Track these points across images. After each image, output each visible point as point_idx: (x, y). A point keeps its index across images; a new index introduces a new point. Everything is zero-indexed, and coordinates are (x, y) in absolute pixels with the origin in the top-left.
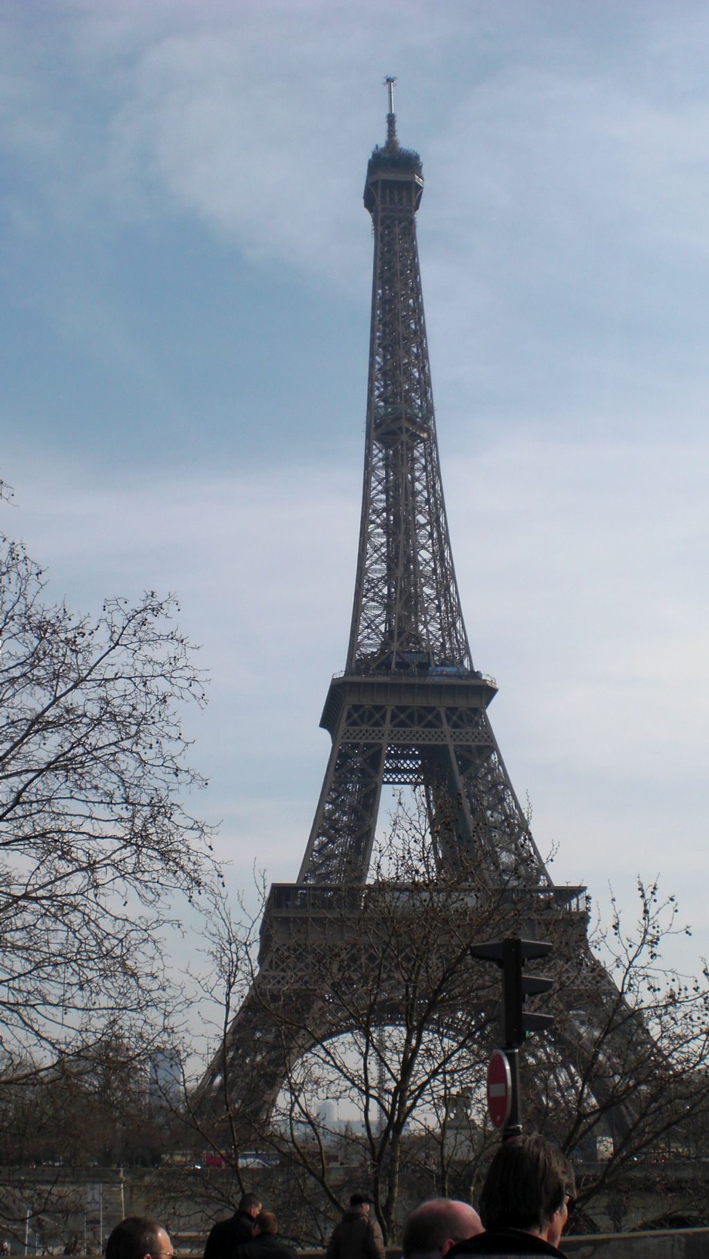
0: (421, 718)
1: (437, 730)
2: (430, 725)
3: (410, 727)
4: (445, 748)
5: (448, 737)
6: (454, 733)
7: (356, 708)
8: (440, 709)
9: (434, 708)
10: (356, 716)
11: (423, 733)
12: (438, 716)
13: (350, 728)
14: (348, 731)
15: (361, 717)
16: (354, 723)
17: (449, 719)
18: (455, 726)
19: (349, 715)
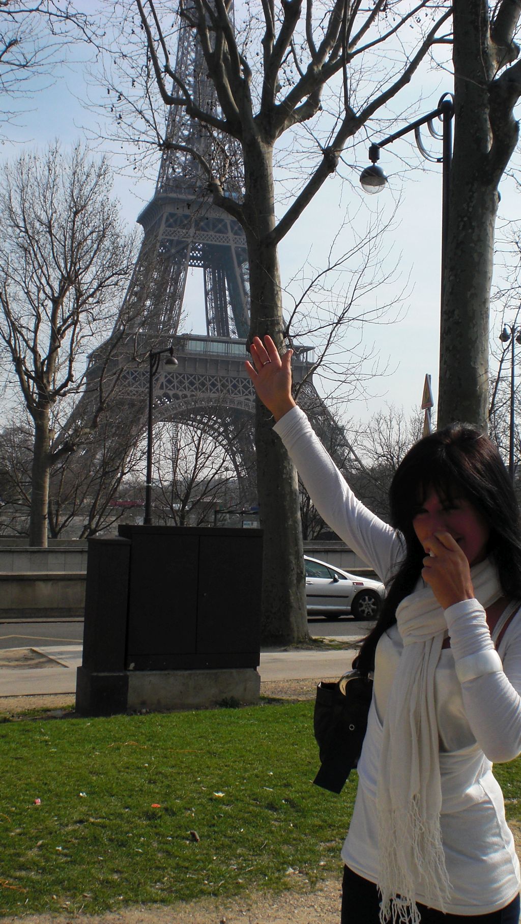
0: (214, 226)
1: (225, 235)
2: (220, 231)
3: (207, 231)
4: (229, 248)
5: (231, 241)
6: (236, 238)
7: (172, 215)
8: (227, 221)
9: (223, 220)
10: (171, 220)
11: (215, 236)
12: (225, 226)
13: (167, 228)
14: (166, 231)
15: (175, 221)
16: (170, 226)
17: (232, 229)
18: (236, 234)
19: (167, 220)
